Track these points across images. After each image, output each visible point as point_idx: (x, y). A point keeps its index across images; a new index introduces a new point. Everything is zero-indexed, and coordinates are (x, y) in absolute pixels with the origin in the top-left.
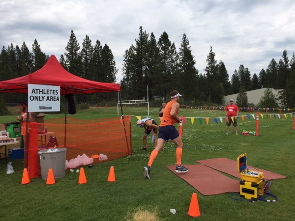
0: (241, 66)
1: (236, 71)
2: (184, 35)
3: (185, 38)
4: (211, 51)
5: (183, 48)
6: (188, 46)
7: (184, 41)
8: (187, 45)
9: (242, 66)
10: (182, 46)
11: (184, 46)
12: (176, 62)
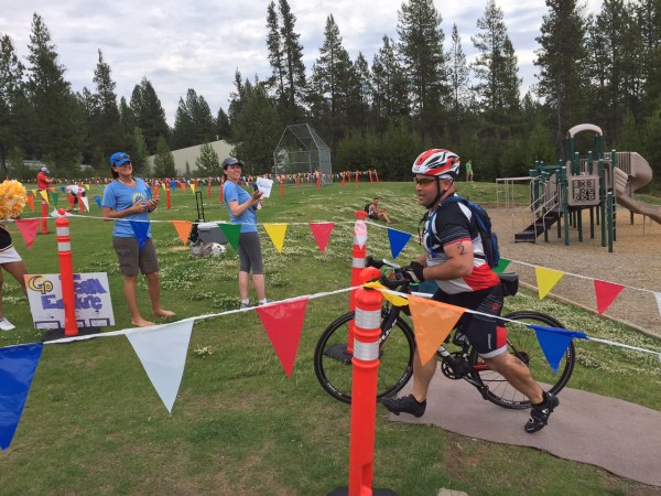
0: (189, 90)
1: (182, 101)
2: (35, 15)
3: (38, 24)
4: (100, 60)
5: (36, 47)
6: (48, 44)
7: (38, 30)
8: (46, 40)
9: (191, 92)
10: (33, 41)
11: (39, 43)
12: (18, 80)
